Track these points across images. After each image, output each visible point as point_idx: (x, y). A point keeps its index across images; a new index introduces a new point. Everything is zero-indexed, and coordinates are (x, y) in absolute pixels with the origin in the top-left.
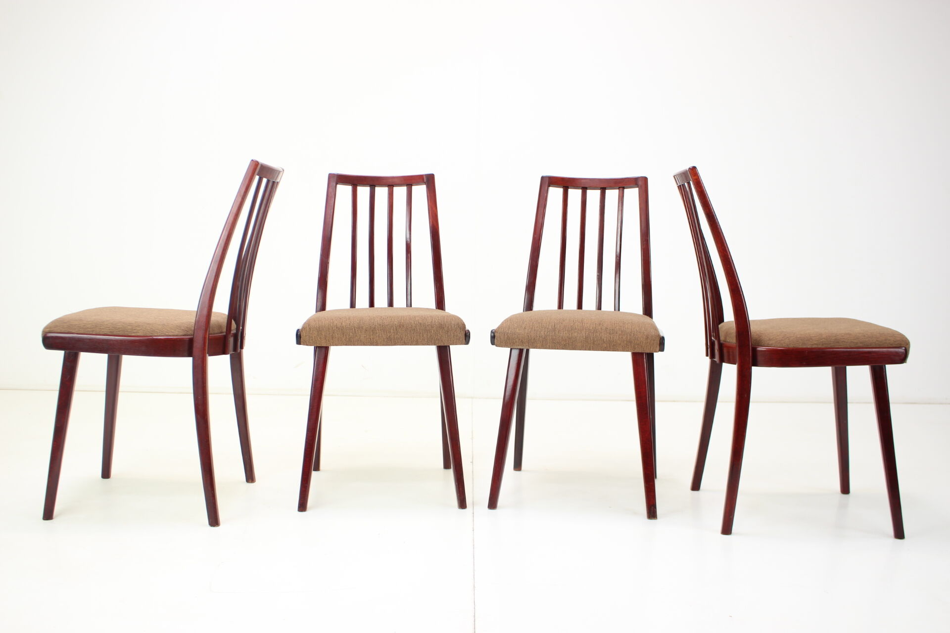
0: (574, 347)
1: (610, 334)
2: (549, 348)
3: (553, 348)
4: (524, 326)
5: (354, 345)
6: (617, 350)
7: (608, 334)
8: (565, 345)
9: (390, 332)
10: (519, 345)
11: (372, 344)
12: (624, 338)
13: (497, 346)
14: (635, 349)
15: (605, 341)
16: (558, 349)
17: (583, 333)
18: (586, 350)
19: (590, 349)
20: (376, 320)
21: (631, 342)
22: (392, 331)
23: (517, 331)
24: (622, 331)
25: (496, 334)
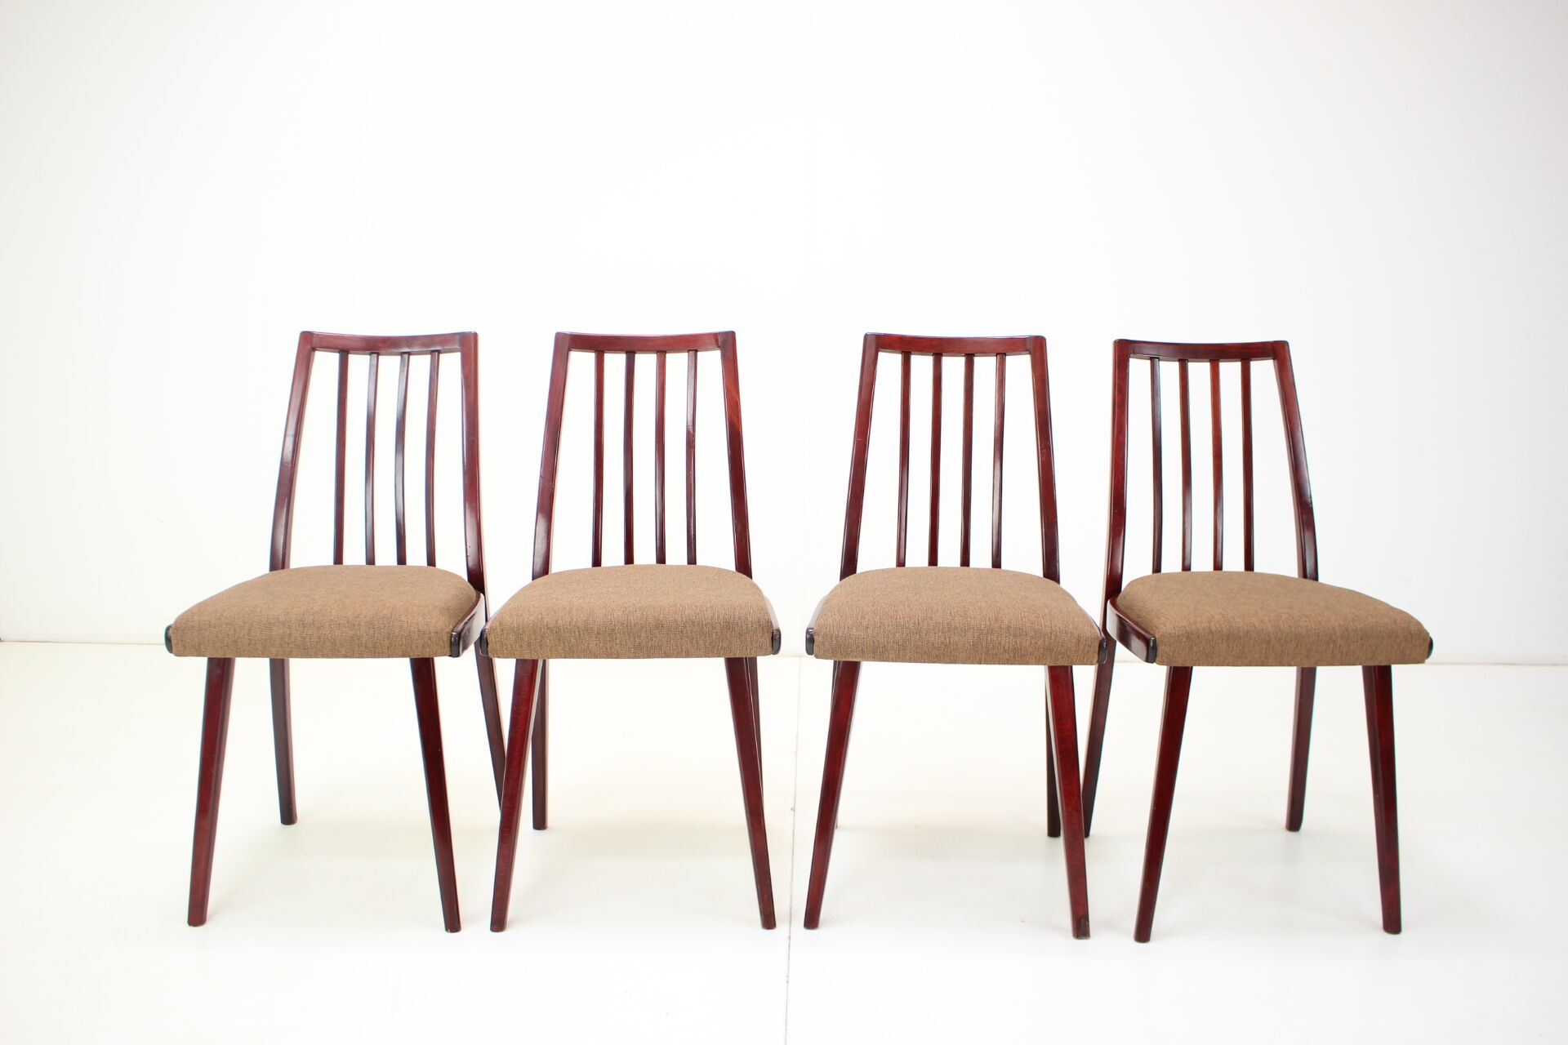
0: (953, 660)
1: (1014, 636)
2: (910, 661)
3: (915, 661)
4: (865, 623)
5: (579, 657)
6: (1028, 663)
7: (1011, 637)
8: (936, 656)
9: (640, 637)
10: (856, 657)
11: (609, 656)
12: (1039, 643)
13: (817, 657)
14: (1057, 660)
15: (1006, 648)
16: (925, 662)
17: (969, 634)
18: (973, 663)
19: (980, 663)
20: (616, 616)
21: (1051, 650)
22: (643, 635)
23: (854, 632)
24: (1035, 631)
25: (816, 638)
